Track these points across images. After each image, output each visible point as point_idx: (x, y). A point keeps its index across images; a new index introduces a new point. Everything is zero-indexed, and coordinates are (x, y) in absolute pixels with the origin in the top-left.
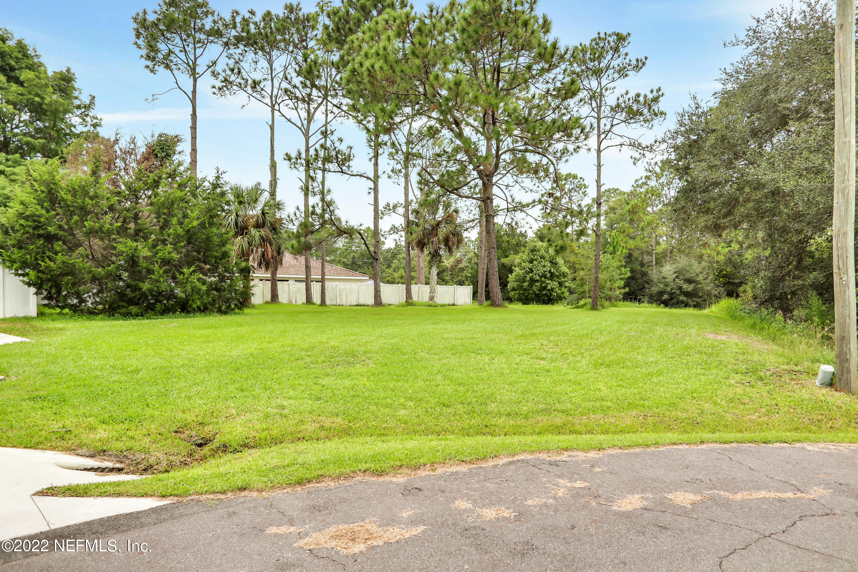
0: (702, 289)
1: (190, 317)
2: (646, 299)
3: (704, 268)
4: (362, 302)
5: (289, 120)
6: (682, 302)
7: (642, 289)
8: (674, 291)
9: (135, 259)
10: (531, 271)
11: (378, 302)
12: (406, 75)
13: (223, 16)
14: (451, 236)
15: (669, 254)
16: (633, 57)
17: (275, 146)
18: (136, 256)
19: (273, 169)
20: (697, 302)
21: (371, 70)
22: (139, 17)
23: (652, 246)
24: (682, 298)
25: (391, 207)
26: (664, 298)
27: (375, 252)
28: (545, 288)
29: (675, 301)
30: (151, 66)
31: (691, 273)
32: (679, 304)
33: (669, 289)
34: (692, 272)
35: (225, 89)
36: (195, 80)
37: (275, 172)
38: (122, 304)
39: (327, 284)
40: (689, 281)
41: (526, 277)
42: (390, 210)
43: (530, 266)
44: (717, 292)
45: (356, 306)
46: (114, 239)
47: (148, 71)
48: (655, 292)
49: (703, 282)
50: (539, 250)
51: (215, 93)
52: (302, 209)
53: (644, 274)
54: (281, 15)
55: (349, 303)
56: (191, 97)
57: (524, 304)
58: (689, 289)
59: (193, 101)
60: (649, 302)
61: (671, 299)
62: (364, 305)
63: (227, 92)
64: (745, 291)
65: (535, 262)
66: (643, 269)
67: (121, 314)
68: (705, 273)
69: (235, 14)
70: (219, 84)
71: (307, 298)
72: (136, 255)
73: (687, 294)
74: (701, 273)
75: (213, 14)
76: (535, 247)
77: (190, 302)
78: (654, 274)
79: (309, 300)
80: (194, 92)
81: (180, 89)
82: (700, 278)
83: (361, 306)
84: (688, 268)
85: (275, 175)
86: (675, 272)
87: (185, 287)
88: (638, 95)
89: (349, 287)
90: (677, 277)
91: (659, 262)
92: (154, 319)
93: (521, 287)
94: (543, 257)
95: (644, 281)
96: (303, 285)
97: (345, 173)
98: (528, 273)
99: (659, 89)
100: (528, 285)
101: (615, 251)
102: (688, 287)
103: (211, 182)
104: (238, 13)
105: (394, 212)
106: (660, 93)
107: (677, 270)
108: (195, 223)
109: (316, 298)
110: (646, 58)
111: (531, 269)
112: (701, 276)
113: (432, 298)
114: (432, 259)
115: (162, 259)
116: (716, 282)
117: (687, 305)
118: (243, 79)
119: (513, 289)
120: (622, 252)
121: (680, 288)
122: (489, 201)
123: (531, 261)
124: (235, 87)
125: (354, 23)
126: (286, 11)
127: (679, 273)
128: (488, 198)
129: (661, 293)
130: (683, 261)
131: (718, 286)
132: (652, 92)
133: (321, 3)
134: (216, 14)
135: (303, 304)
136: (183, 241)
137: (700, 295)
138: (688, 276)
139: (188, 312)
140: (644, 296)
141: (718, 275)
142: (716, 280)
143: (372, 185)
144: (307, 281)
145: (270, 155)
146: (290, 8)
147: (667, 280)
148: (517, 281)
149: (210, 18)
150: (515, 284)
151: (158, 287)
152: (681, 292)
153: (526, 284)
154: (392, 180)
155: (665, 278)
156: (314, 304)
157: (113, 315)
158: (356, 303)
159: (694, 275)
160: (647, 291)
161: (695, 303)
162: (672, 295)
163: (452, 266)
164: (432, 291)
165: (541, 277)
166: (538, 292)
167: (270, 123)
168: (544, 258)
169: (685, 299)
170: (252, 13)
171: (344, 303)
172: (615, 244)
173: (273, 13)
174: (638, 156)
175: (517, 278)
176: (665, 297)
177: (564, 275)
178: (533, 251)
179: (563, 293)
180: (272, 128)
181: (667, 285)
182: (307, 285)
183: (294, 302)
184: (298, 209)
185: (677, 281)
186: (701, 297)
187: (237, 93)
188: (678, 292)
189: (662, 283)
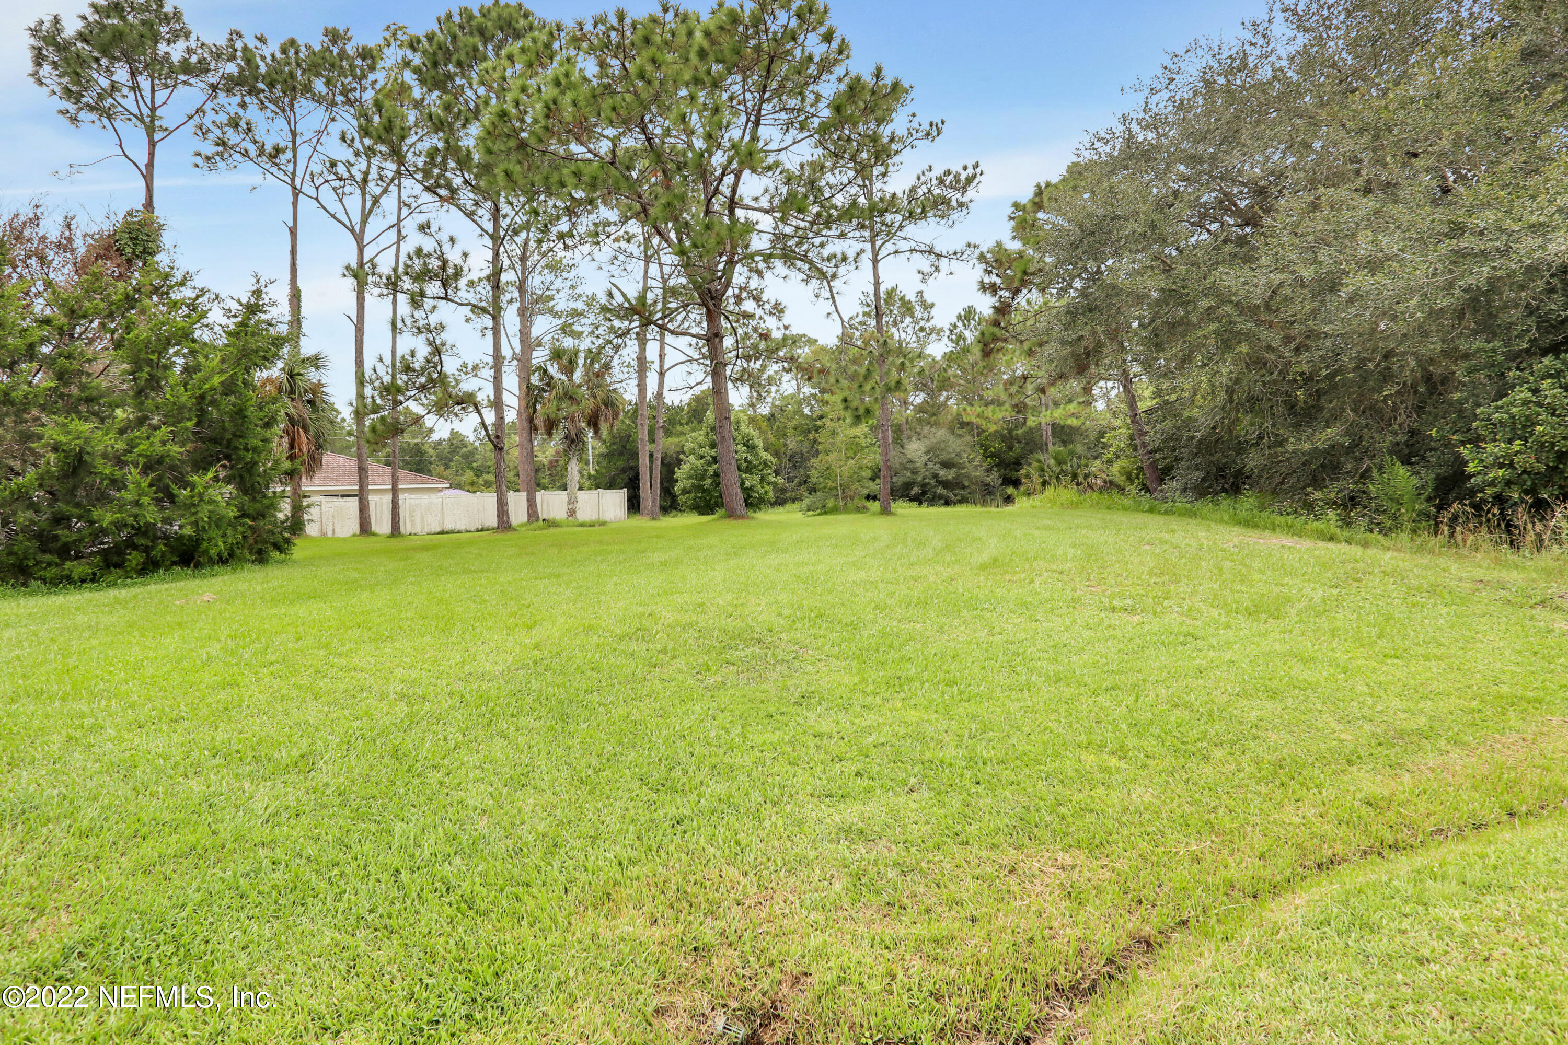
0: (967, 475)
1: (204, 577)
4: (449, 526)
5: (333, 216)
6: (940, 497)
8: (926, 481)
9: (86, 457)
10: (715, 460)
11: (503, 524)
12: (618, 114)
13: (206, 42)
14: (603, 407)
16: (924, 121)
17: (298, 263)
18: (88, 453)
19: (295, 301)
20: (962, 495)
21: (552, 106)
22: (44, 28)
24: (940, 490)
25: (469, 369)
26: (913, 492)
27: (497, 437)
29: (929, 495)
30: (72, 111)
31: (949, 453)
32: (934, 500)
33: (919, 479)
34: (950, 450)
35: (218, 158)
36: (152, 144)
37: (299, 307)
38: (48, 557)
39: (402, 497)
40: (946, 465)
41: (706, 471)
42: (467, 373)
43: (713, 452)
45: (439, 533)
46: (37, 419)
47: (64, 120)
48: (900, 484)
49: (968, 465)
51: (197, 166)
52: (388, 360)
54: (317, 48)
55: (427, 530)
56: (144, 172)
57: (702, 513)
58: (949, 477)
59: (148, 178)
61: (924, 493)
62: (452, 532)
63: (221, 164)
64: (1028, 476)
67: (44, 580)
69: (234, 37)
70: (209, 148)
71: (361, 525)
72: (89, 449)
73: (946, 484)
75: (187, 36)
77: (205, 544)
79: (365, 528)
80: (150, 165)
81: (127, 156)
82: (963, 459)
83: (447, 533)
84: (942, 446)
85: (299, 312)
86: (927, 453)
87: (196, 513)
88: (948, 173)
89: (426, 501)
90: (930, 459)
92: (125, 586)
93: (699, 488)
96: (353, 503)
97: (450, 300)
98: (709, 464)
99: (976, 166)
102: (947, 474)
103: (244, 301)
104: (240, 36)
105: (476, 376)
106: (978, 170)
107: (928, 449)
108: (217, 380)
109: (381, 524)
110: (943, 123)
111: (714, 458)
112: (964, 456)
113: (572, 513)
114: (569, 446)
115: (147, 456)
116: (986, 464)
117: (947, 503)
118: (255, 142)
119: (685, 491)
121: (935, 476)
122: (717, 340)
123: (714, 445)
124: (237, 156)
125: (467, 54)
126: (326, 39)
127: (931, 453)
128: (716, 335)
129: (908, 486)
130: (933, 436)
131: (989, 471)
132: (965, 168)
133: (393, 27)
134: (193, 37)
135: (354, 535)
136: (190, 419)
137: (966, 485)
138: (944, 457)
139: (198, 566)
141: (986, 454)
142: (986, 461)
143: (489, 323)
144: (362, 496)
145: (289, 277)
146: (334, 36)
147: (916, 465)
148: (690, 477)
149: (181, 45)
150: (688, 484)
151: (136, 516)
152: (937, 482)
153: (707, 482)
154: (472, 324)
155: (913, 462)
156: (375, 535)
157: (25, 584)
158: (438, 530)
159: (952, 456)
161: (959, 498)
162: (925, 488)
163: (551, 462)
164: (572, 501)
167: (291, 224)
169: (944, 492)
170: (262, 39)
171: (418, 530)
173: (301, 42)
174: (927, 269)
175: (692, 473)
176: (916, 490)
177: (765, 464)
179: (766, 492)
180: (293, 232)
181: (916, 473)
182: (361, 501)
183: (330, 534)
184: (381, 360)
185: (930, 465)
187: (240, 166)
188: (933, 482)
189: (906, 469)
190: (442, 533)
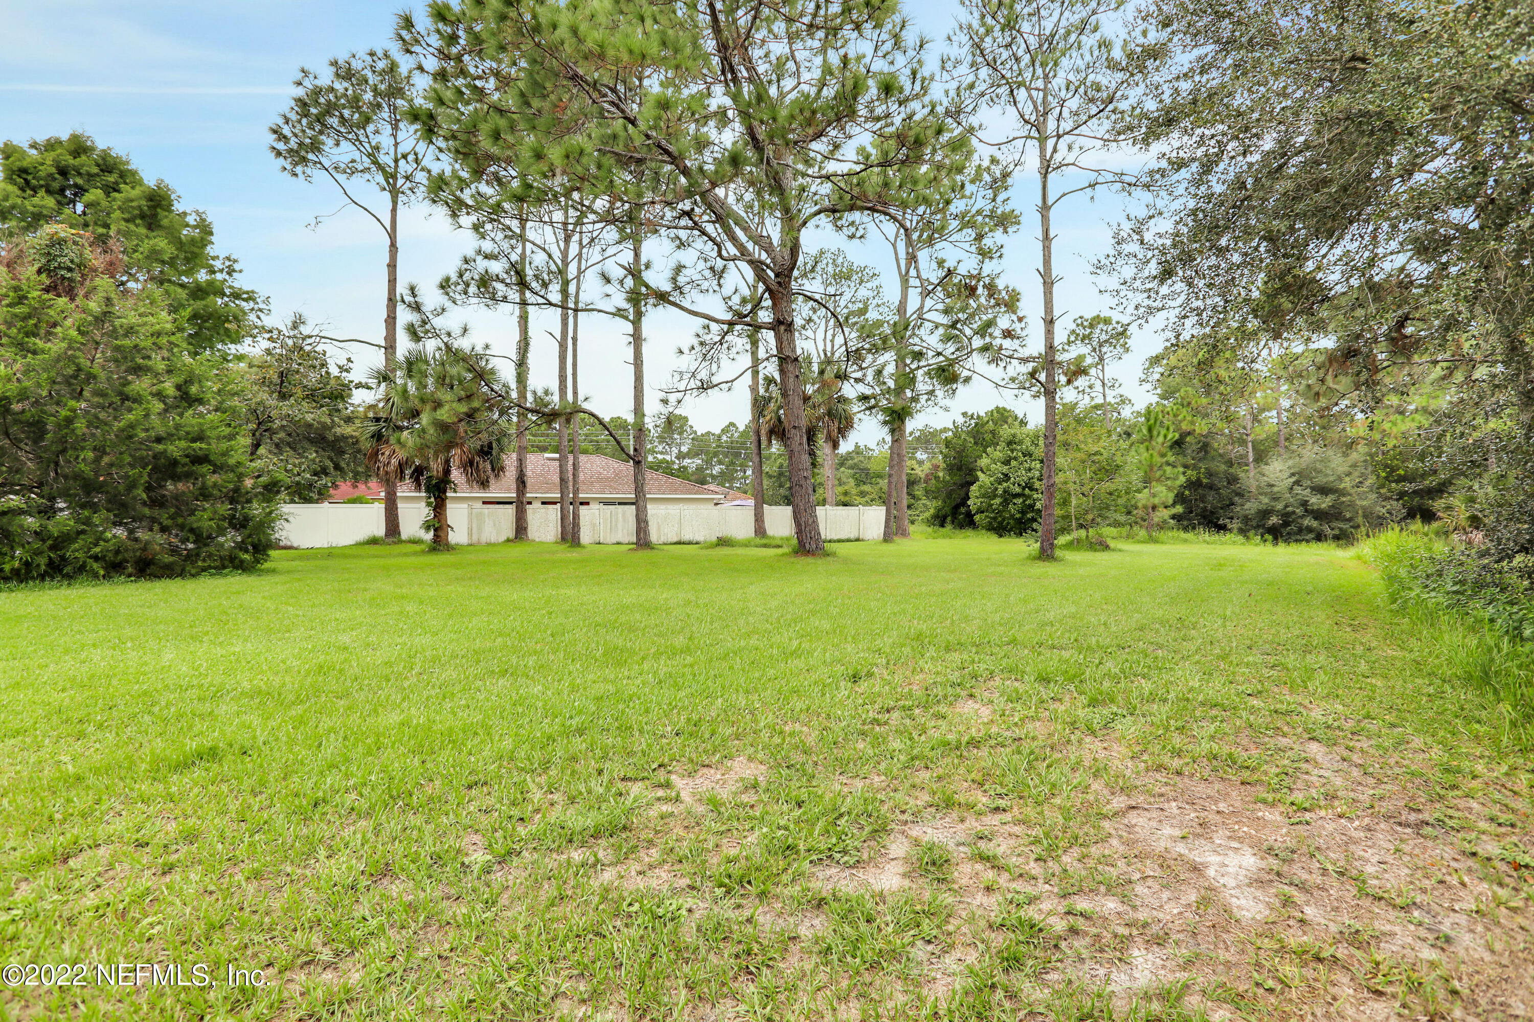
0: (1352, 505)
2: (1235, 525)
3: (1354, 466)
4: (687, 537)
6: (1310, 530)
7: (1228, 506)
8: (1290, 509)
10: (1007, 477)
11: (643, 541)
15: (1283, 443)
20: (1341, 529)
23: (1245, 428)
24: (1308, 522)
26: (1270, 522)
27: (636, 450)
28: (1032, 506)
29: (1293, 527)
31: (1326, 475)
32: (1301, 533)
33: (1280, 506)
34: (1329, 472)
40: (1323, 490)
41: (996, 489)
43: (1005, 469)
44: (1384, 511)
48: (1253, 512)
49: (1352, 491)
50: (1021, 442)
53: (1233, 480)
58: (1323, 506)
60: (1242, 532)
61: (1286, 524)
62: (690, 543)
64: (1449, 508)
65: (1013, 463)
66: (1232, 470)
68: (1357, 474)
73: (1319, 515)
74: (1348, 474)
76: (1014, 436)
78: (1250, 478)
79: (564, 536)
82: (1347, 484)
83: (684, 543)
84: (1318, 465)
86: (1293, 474)
89: (663, 512)
90: (1297, 483)
91: (1261, 457)
93: (991, 507)
94: (1028, 454)
95: (1234, 491)
98: (1000, 482)
100: (1001, 503)
101: (1151, 437)
102: (1323, 503)
107: (1296, 470)
111: (1006, 475)
112: (1347, 479)
116: (1383, 491)
117: (1319, 537)
119: (979, 511)
120: (1165, 436)
121: (1304, 504)
122: (782, 328)
123: (1007, 462)
127: (1299, 478)
128: (781, 322)
129: (1265, 514)
130: (1309, 453)
131: (1387, 499)
137: (1348, 515)
138: (1320, 480)
140: (1232, 518)
141: (1386, 478)
142: (1383, 486)
144: (563, 504)
147: (1276, 489)
148: (983, 496)
150: (981, 502)
152: (1306, 511)
153: (998, 501)
155: (1273, 486)
158: (675, 540)
159: (1332, 479)
160: (1238, 509)
161: (1337, 532)
162: (1287, 518)
165: (1024, 489)
166: (1018, 516)
168: (1031, 455)
169: (1315, 524)
172: (1152, 422)
175: (983, 491)
176: (1274, 520)
178: (1010, 443)
181: (1276, 499)
185: (1298, 489)
186: (1350, 520)
188: (1299, 511)
189: (1266, 494)
190: (679, 543)
